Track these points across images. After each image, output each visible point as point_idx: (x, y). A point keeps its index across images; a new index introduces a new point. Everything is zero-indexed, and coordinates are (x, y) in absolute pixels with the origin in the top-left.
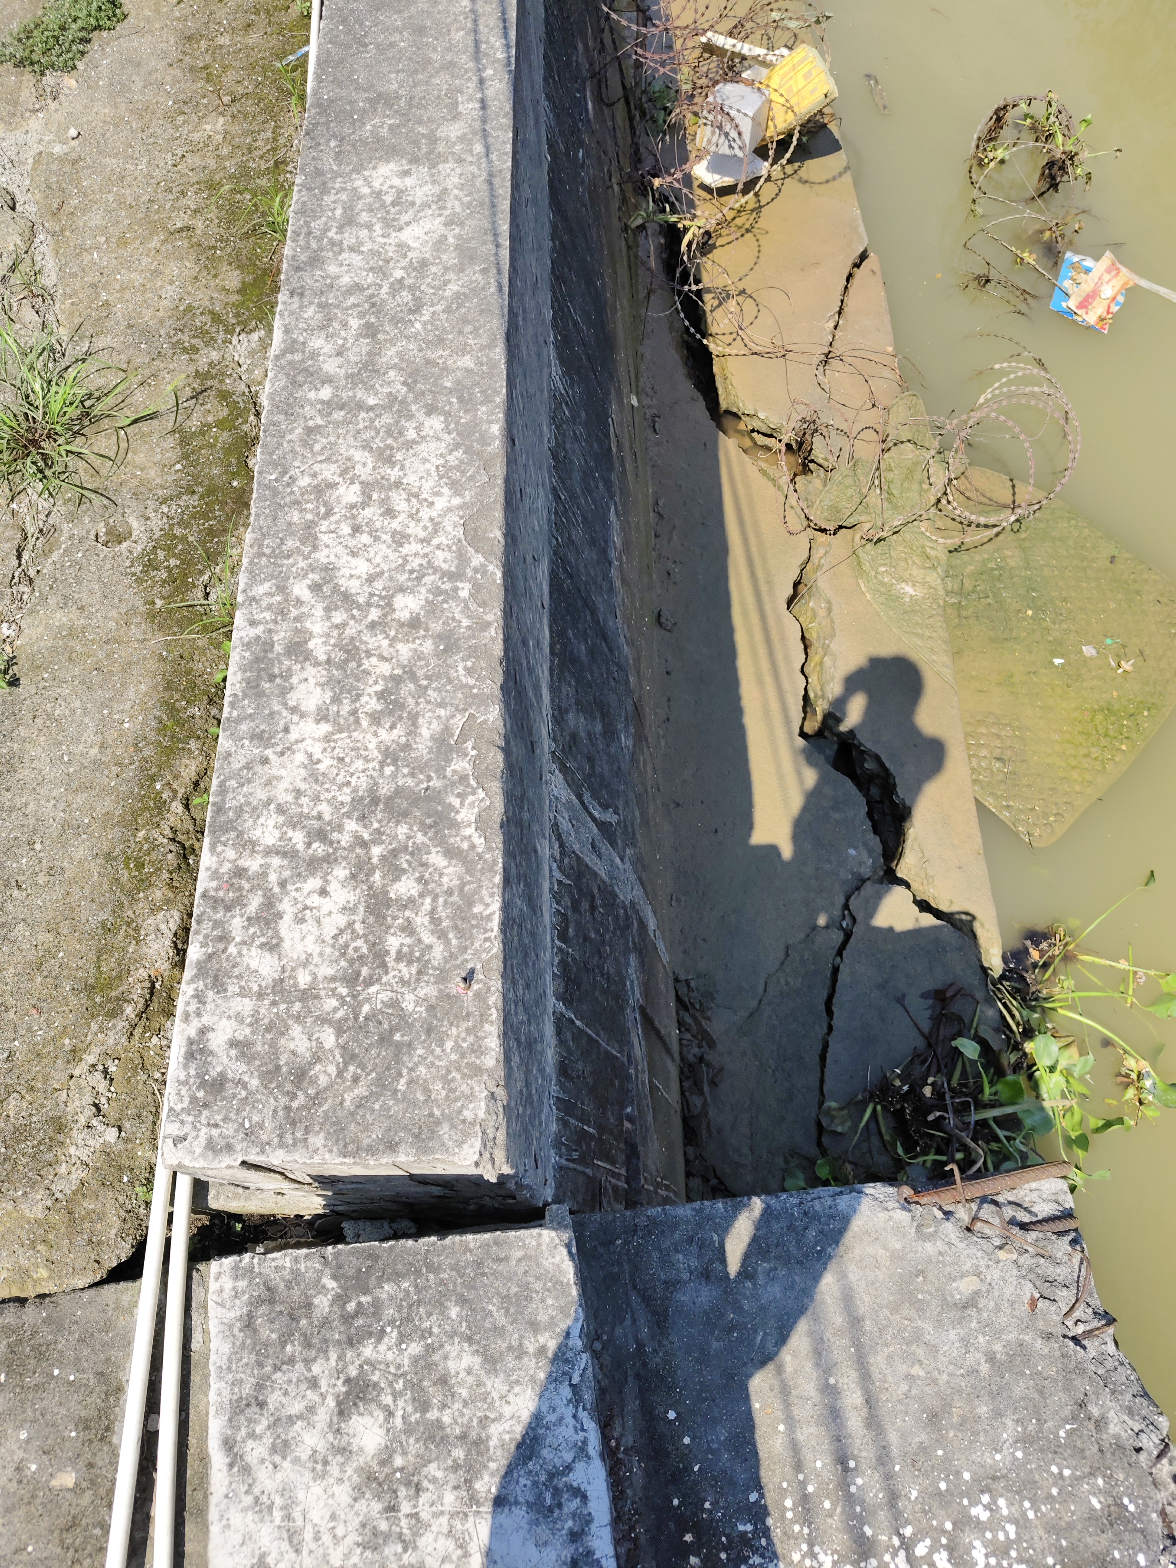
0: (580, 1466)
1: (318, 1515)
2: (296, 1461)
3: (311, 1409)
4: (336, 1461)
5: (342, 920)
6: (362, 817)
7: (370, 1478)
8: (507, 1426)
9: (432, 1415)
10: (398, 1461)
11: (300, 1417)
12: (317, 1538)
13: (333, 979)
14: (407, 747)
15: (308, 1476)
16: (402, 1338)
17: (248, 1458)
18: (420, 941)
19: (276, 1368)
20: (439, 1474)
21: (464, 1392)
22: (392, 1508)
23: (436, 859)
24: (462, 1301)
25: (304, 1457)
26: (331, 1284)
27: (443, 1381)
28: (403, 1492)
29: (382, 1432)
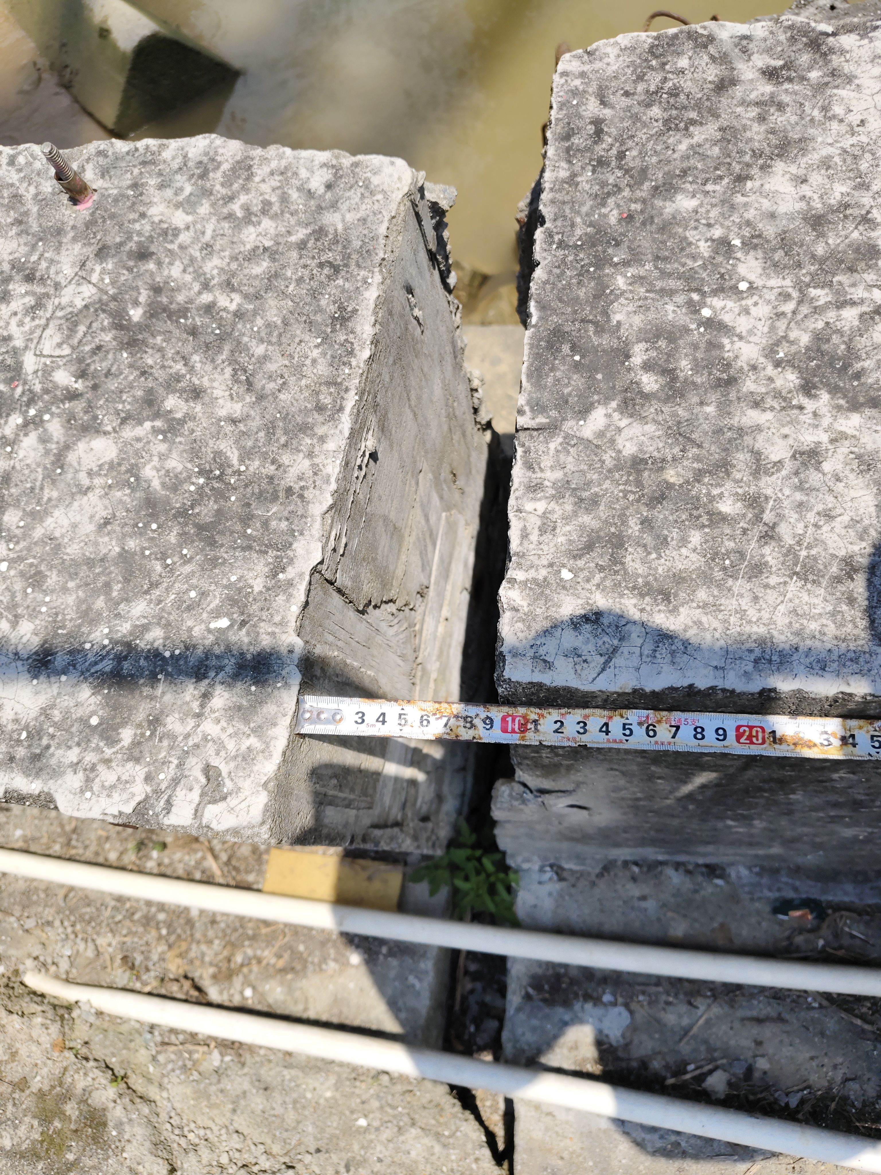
3: (866, 463)
16: (726, 289)
19: (770, 535)
21: (841, 188)
26: (597, 419)
27: (817, 221)
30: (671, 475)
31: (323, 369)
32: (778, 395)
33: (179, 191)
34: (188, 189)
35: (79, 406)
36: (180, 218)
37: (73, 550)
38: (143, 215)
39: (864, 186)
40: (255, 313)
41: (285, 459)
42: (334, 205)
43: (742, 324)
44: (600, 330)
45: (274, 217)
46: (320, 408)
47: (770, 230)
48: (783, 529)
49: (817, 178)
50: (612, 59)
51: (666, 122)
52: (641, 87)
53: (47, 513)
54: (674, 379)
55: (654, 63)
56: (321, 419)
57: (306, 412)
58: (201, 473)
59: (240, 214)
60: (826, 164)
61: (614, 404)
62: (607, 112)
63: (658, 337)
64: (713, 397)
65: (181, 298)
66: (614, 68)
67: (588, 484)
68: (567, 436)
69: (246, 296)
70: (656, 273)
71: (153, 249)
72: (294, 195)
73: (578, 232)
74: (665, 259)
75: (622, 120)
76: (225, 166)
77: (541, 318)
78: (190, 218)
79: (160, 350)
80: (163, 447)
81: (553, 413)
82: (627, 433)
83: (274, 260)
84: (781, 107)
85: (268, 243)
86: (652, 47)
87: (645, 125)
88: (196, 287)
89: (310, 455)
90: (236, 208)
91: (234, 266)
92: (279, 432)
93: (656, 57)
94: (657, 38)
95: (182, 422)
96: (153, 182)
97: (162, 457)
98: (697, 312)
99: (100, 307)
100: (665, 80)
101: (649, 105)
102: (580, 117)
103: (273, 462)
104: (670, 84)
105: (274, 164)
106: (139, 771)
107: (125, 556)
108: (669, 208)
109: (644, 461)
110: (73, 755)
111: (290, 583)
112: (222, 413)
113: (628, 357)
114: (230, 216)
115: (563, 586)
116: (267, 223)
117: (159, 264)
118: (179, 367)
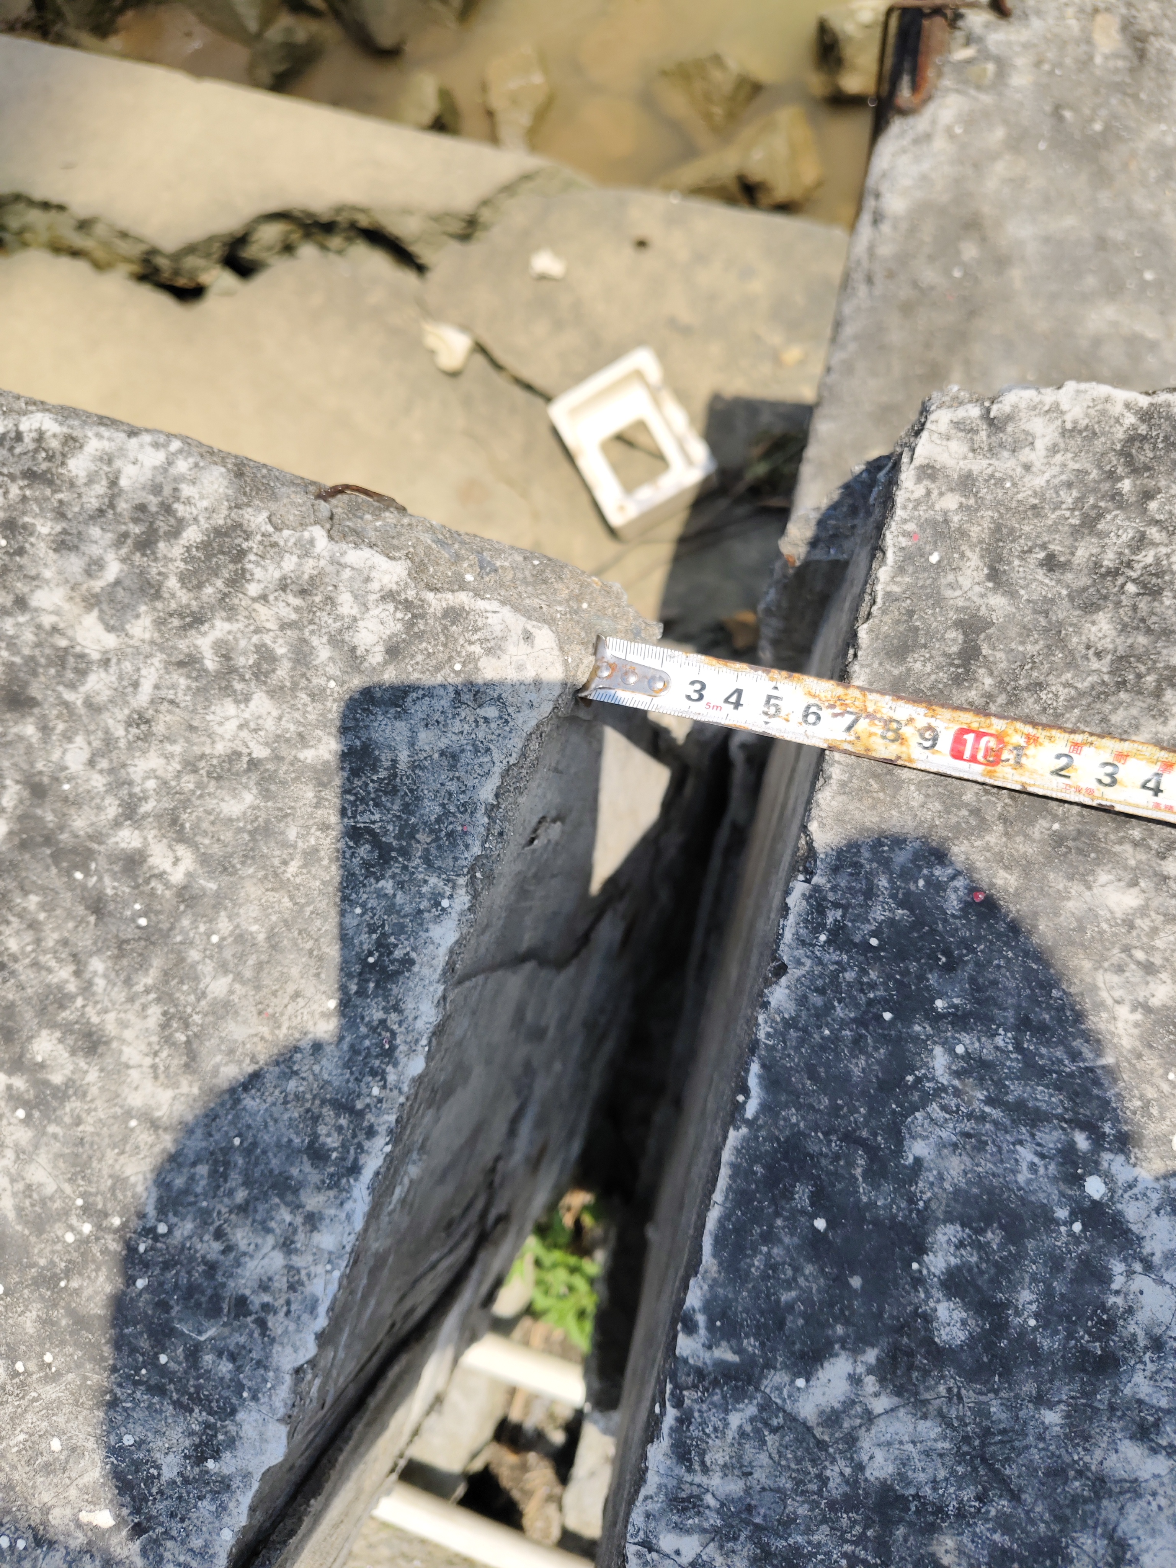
26: (831, 1383)
30: (947, 1549)
31: (331, 1070)
33: (94, 567)
34: (113, 569)
36: (92, 634)
38: (21, 603)
40: (219, 901)
41: (241, 1237)
43: (1159, 1237)
44: (877, 1171)
45: (276, 693)
46: (316, 1154)
50: (1036, 456)
51: (1121, 661)
52: (1084, 551)
54: (1000, 1327)
55: (1126, 485)
56: (315, 1177)
57: (291, 1153)
58: (87, 1211)
59: (211, 663)
61: (871, 1356)
62: (998, 602)
63: (988, 1219)
64: (1065, 1391)
65: (80, 823)
66: (1039, 482)
67: (788, 1523)
68: (766, 1406)
69: (204, 859)
70: (1014, 1062)
71: (35, 690)
72: (323, 653)
73: (878, 914)
74: (1041, 1031)
75: (1026, 632)
76: (192, 535)
77: (765, 1108)
78: (111, 641)
79: (33, 925)
80: (24, 1135)
81: (750, 1344)
82: (884, 1428)
83: (266, 794)
85: (260, 752)
86: (1134, 439)
87: (1071, 663)
88: (112, 809)
89: (287, 1246)
90: (205, 645)
91: (188, 783)
92: (235, 1179)
93: (1135, 470)
94: (1146, 416)
95: (62, 1094)
96: (45, 527)
97: (23, 1156)
98: (1078, 1181)
100: (1140, 542)
101: (1090, 608)
102: (938, 601)
103: (219, 1235)
104: (1147, 557)
105: (289, 563)
108: (1076, 902)
109: (902, 1501)
111: (224, 1485)
112: (136, 1100)
113: (921, 1249)
114: (191, 663)
116: (261, 704)
117: (45, 729)
118: (63, 974)
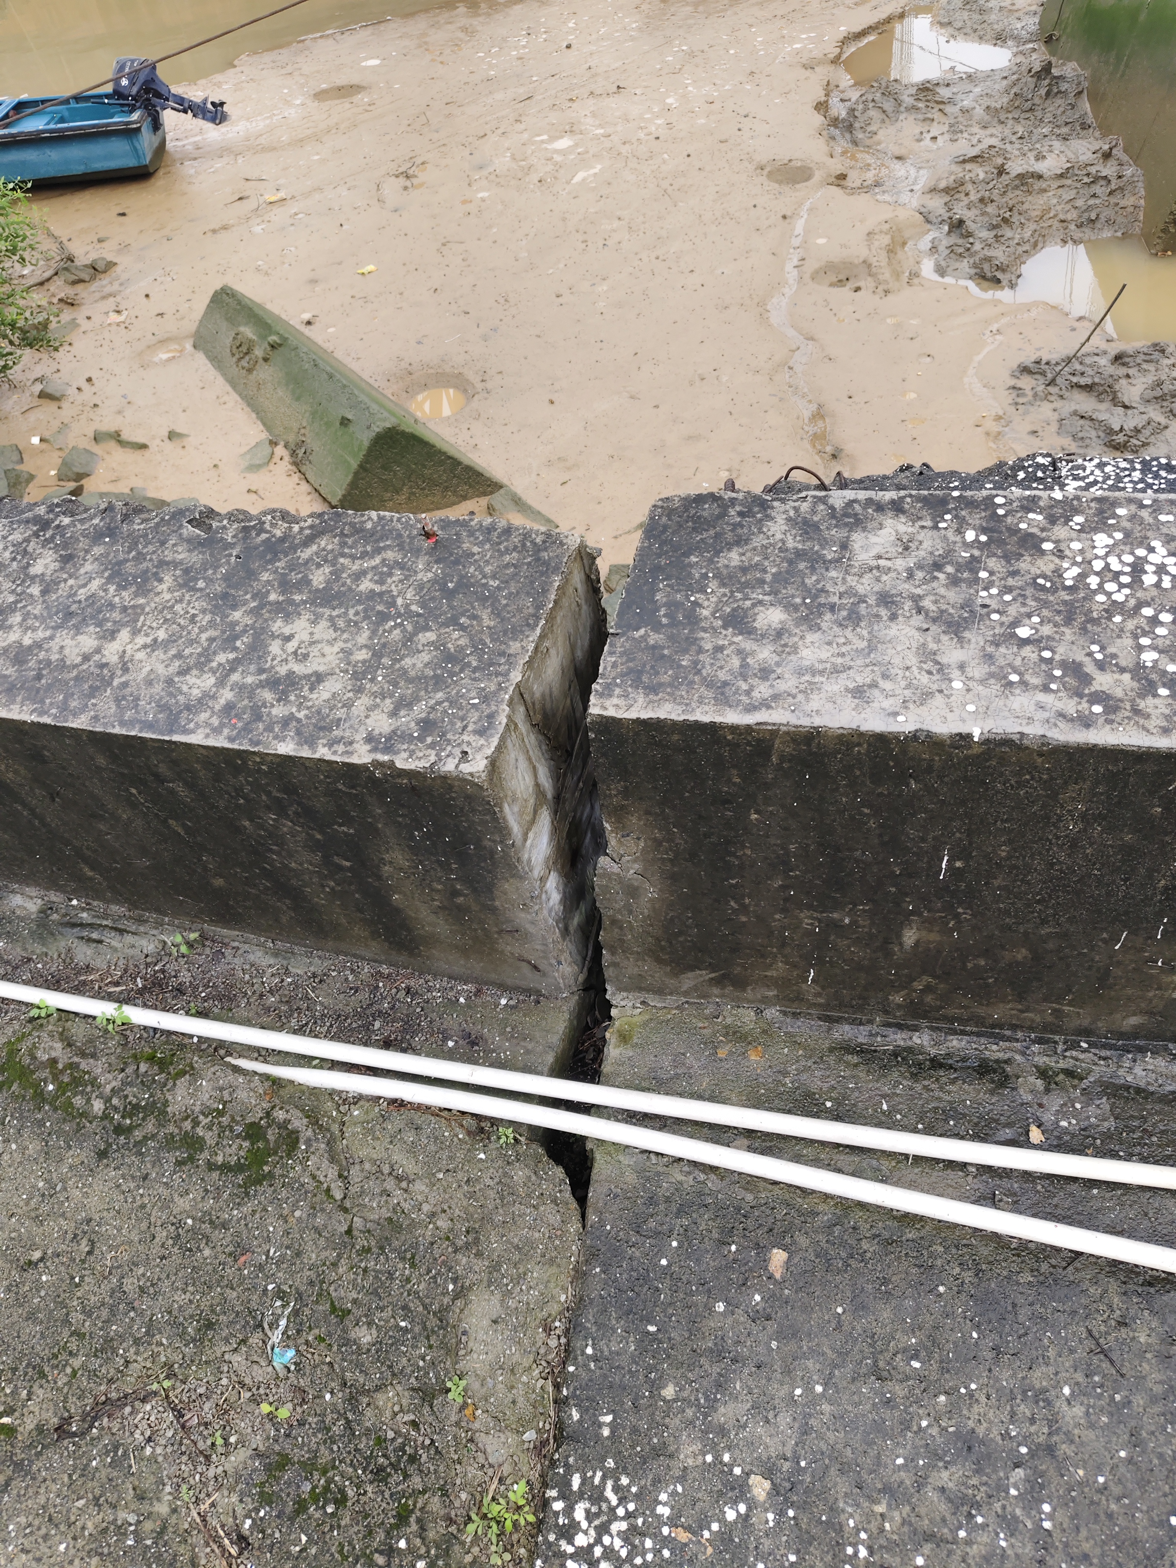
0: (831, 501)
1: (825, 653)
2: (778, 664)
3: (740, 652)
4: (785, 639)
5: (324, 624)
6: (234, 607)
7: (806, 619)
8: (790, 538)
9: (768, 578)
10: (798, 600)
11: (744, 660)
12: (843, 655)
13: (374, 633)
14: (186, 571)
15: (792, 657)
16: (703, 591)
17: (766, 696)
18: (373, 568)
19: (699, 672)
20: (814, 578)
21: (757, 558)
22: (832, 608)
23: (306, 554)
24: (687, 555)
25: (777, 659)
26: (642, 631)
27: (744, 570)
28: (822, 600)
29: (772, 609)
30: (666, 652)
31: (531, 611)
32: (713, 628)
33: (476, 538)
34: (481, 538)
35: (421, 620)
36: (476, 549)
37: (412, 673)
38: (459, 547)
39: (767, 558)
40: (505, 588)
41: (511, 643)
42: (546, 549)
43: (706, 603)
46: (528, 625)
47: (725, 572)
48: (704, 672)
49: (748, 554)
51: (693, 528)
53: (402, 659)
54: (675, 620)
56: (528, 629)
57: (522, 626)
60: (755, 549)
61: (649, 627)
62: (669, 523)
63: (671, 605)
64: (688, 627)
65: (472, 580)
67: (633, 653)
68: (628, 637)
69: (502, 581)
70: (676, 583)
71: (462, 560)
74: (681, 579)
76: (499, 530)
78: (480, 549)
79: (461, 600)
80: (457, 636)
82: (652, 637)
83: (516, 568)
84: (742, 526)
85: (514, 562)
87: (684, 529)
88: (480, 576)
89: (522, 642)
90: (502, 547)
91: (498, 569)
92: (509, 633)
95: (467, 627)
96: (465, 534)
97: (457, 640)
98: (689, 598)
99: (434, 581)
103: (505, 644)
105: (521, 531)
106: (433, 752)
107: (435, 676)
108: (687, 561)
109: (656, 647)
110: (405, 747)
112: (485, 625)
113: (658, 611)
114: (499, 550)
115: (617, 685)
116: (514, 554)
117: (464, 566)
118: (468, 607)
